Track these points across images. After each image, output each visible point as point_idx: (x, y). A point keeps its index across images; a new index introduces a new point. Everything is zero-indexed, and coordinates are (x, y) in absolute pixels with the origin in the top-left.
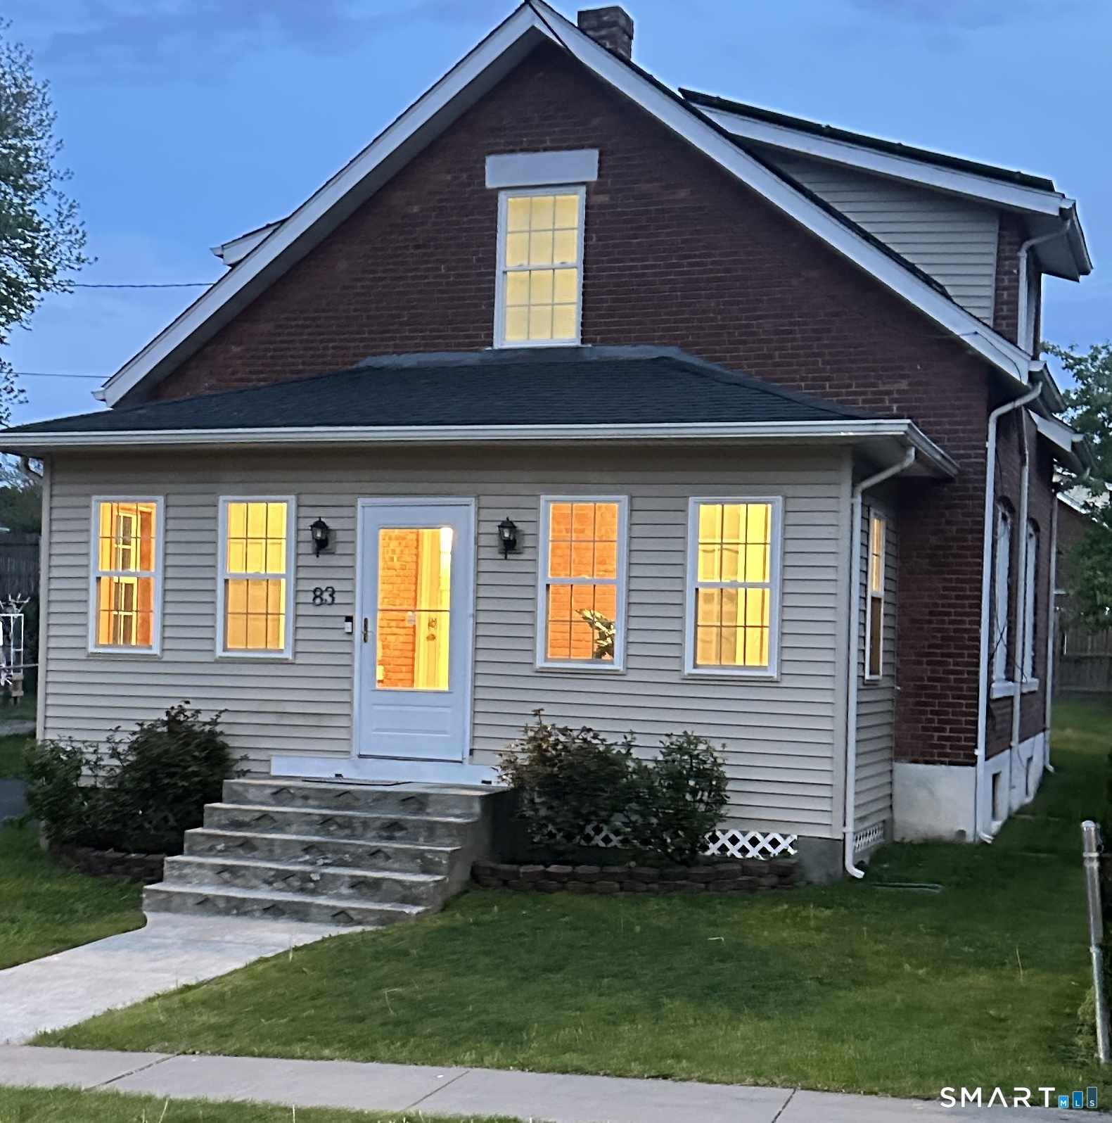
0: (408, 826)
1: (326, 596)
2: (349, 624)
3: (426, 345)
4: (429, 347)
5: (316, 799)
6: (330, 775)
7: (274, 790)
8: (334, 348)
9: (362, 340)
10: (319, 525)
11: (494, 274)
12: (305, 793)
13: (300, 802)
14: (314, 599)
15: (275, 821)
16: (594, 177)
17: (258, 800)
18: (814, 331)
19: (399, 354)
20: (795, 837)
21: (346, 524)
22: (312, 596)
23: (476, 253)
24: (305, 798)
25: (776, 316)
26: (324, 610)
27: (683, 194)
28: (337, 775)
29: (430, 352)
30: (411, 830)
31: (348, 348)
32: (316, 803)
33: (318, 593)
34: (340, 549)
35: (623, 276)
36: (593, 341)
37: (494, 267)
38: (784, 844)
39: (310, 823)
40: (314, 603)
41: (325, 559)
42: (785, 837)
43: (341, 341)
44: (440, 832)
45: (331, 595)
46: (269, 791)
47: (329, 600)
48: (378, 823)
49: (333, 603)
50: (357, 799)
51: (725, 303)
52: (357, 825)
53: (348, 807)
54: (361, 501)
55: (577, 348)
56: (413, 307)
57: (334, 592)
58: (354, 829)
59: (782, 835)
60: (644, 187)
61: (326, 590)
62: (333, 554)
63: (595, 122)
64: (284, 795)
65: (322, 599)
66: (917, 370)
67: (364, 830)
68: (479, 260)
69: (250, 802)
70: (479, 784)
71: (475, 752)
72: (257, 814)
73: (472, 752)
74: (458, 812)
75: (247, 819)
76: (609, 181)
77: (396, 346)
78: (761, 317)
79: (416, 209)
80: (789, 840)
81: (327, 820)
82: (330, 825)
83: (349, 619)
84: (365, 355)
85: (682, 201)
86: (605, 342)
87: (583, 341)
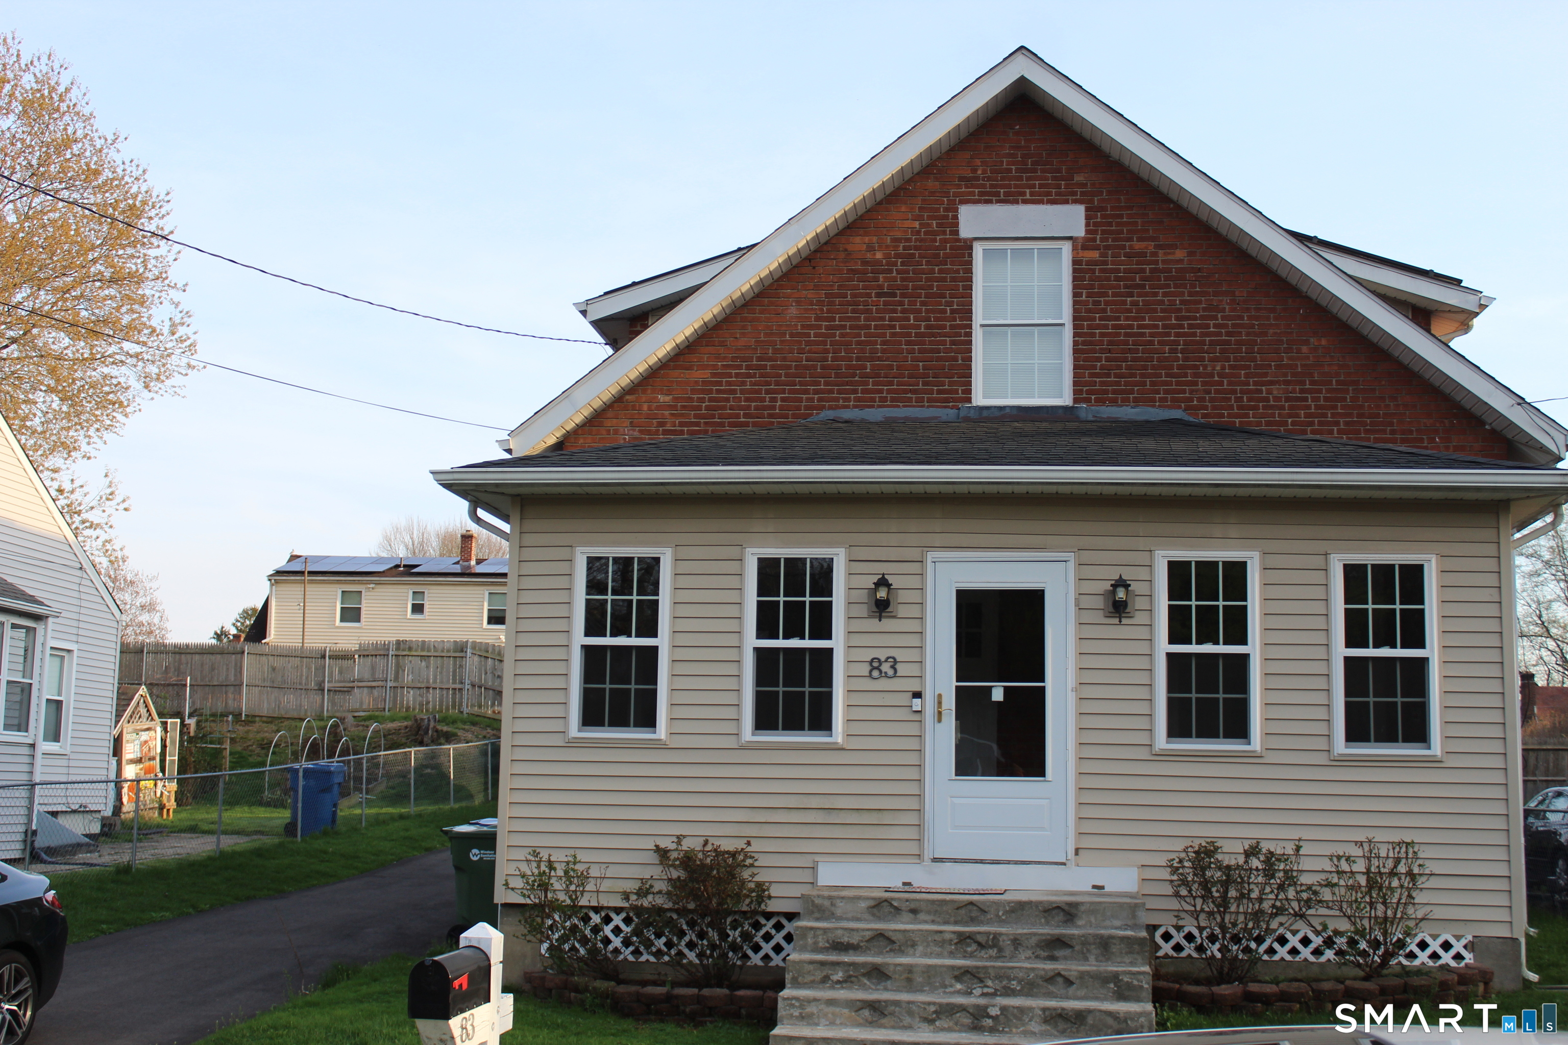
0: (1074, 943)
1: (886, 667)
2: (917, 701)
3: (893, 400)
4: (897, 401)
5: (929, 913)
6: (897, 884)
7: (872, 903)
8: (783, 400)
9: (816, 392)
10: (883, 582)
11: (970, 326)
12: (913, 906)
13: (907, 916)
14: (871, 672)
15: (893, 942)
16: (1080, 231)
17: (850, 915)
18: (1326, 399)
19: (861, 408)
20: (1470, 938)
21: (914, 582)
22: (868, 668)
23: (949, 304)
24: (914, 911)
25: (1287, 383)
26: (883, 684)
27: (1179, 254)
28: (905, 884)
29: (898, 406)
30: (1077, 948)
31: (800, 400)
32: (929, 918)
33: (875, 664)
34: (902, 611)
35: (1119, 334)
36: (1088, 400)
37: (970, 319)
38: (1458, 947)
39: (942, 943)
40: (870, 676)
41: (887, 624)
42: (1458, 938)
43: (791, 392)
44: (1114, 949)
45: (893, 667)
46: (863, 905)
47: (891, 672)
48: (1033, 941)
49: (895, 675)
50: (983, 911)
51: (1231, 367)
52: (1005, 943)
53: (973, 920)
54: (931, 556)
55: (1072, 407)
56: (879, 359)
57: (895, 662)
58: (1000, 950)
59: (1454, 936)
60: (1138, 245)
61: (886, 661)
62: (894, 617)
63: (1079, 178)
64: (886, 909)
65: (881, 672)
66: (1436, 443)
67: (1016, 949)
68: (953, 311)
69: (840, 919)
70: (1090, 889)
71: (1080, 852)
72: (868, 934)
73: (1077, 851)
74: (1117, 923)
75: (855, 940)
76: (1098, 237)
77: (857, 399)
78: (1272, 383)
79: (879, 255)
80: (1464, 942)
81: (963, 939)
82: (969, 945)
83: (917, 695)
84: (822, 408)
85: (1180, 261)
86: (1100, 401)
87: (1076, 400)
